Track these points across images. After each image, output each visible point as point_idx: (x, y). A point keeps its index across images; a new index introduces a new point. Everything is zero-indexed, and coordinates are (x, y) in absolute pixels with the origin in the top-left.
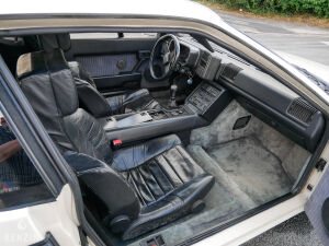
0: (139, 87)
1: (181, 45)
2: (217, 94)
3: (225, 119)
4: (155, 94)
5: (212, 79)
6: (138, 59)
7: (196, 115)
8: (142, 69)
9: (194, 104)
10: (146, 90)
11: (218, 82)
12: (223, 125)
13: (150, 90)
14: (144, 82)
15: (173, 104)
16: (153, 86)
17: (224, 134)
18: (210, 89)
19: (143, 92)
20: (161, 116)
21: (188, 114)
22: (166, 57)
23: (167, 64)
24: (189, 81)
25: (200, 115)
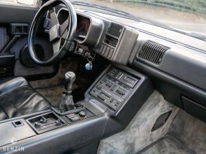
0: (11, 75)
1: (79, 16)
2: (134, 84)
3: (145, 119)
4: (35, 84)
5: (125, 62)
6: (10, 35)
7: (106, 116)
8: (16, 50)
9: (100, 99)
10: (22, 79)
11: (133, 67)
12: (143, 128)
13: (28, 79)
14: (18, 67)
15: (69, 100)
16: (33, 72)
17: (142, 139)
18: (121, 76)
19: (18, 81)
20: (51, 122)
21: (94, 116)
22: (54, 32)
23: (56, 40)
24: (88, 65)
25: (112, 117)
